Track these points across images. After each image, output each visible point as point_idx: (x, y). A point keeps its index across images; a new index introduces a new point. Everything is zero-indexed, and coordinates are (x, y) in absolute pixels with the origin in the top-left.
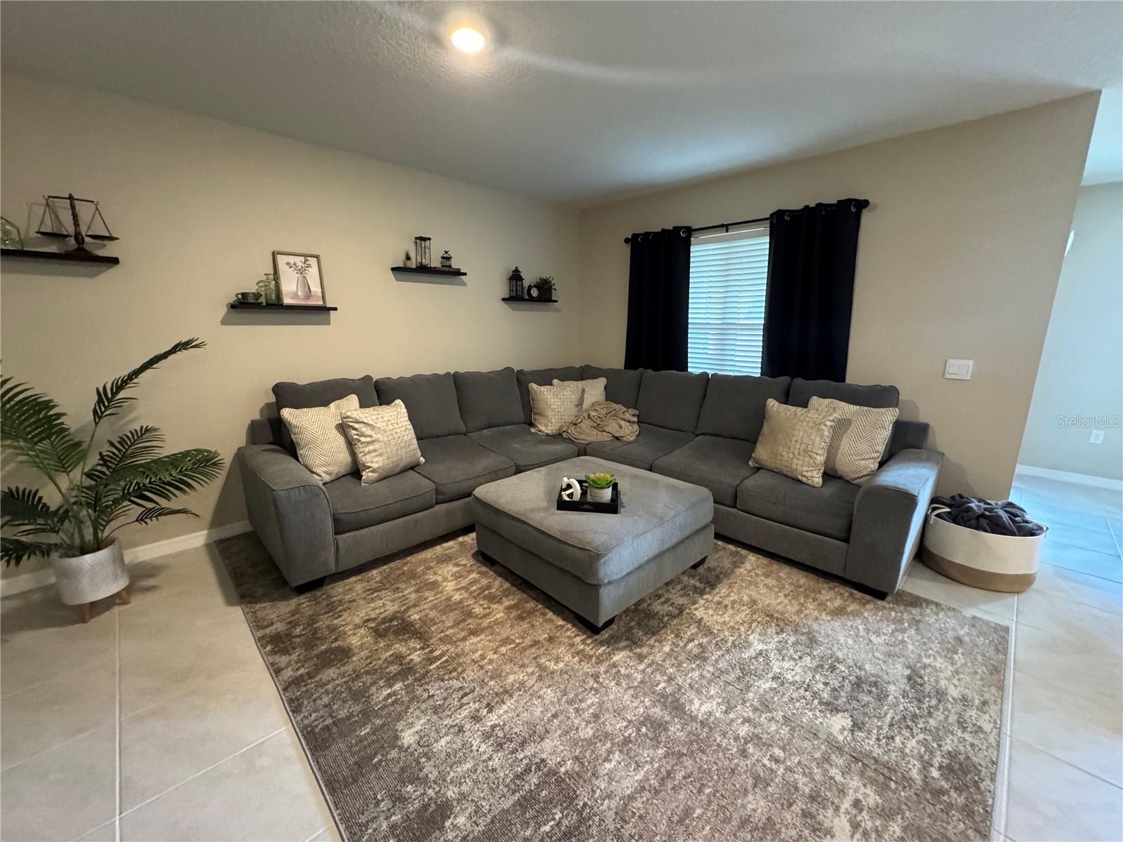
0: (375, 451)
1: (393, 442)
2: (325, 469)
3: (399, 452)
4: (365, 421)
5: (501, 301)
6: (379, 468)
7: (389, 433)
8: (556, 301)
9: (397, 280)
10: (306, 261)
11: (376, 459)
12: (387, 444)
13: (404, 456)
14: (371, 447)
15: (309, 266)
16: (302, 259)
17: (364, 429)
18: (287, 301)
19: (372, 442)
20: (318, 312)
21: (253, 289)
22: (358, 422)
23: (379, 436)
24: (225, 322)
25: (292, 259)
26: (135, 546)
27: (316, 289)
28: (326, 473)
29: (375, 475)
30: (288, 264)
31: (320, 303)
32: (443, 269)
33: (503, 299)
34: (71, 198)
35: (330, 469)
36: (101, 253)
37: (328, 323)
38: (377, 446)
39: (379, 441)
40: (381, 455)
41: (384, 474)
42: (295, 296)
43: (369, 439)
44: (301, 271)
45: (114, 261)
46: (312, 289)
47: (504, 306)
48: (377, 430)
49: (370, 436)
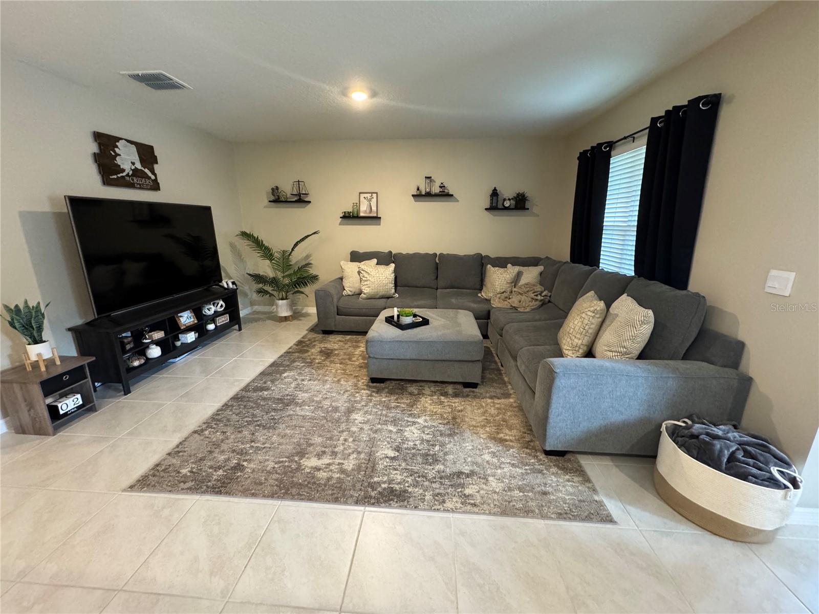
0: (367, 285)
1: (376, 283)
2: (349, 289)
3: (379, 288)
4: (366, 270)
5: (485, 210)
6: (367, 293)
7: (375, 278)
8: (528, 209)
9: (415, 201)
10: (372, 195)
11: (367, 288)
12: (373, 283)
13: (382, 290)
14: (366, 283)
15: (373, 198)
16: (370, 195)
17: (366, 275)
18: (362, 214)
19: (367, 280)
20: (375, 219)
21: (351, 210)
22: (363, 271)
23: (370, 278)
24: (340, 224)
25: (366, 195)
26: (308, 306)
27: (374, 208)
28: (350, 291)
29: (365, 296)
30: (365, 198)
31: (375, 215)
32: (440, 193)
33: (486, 209)
34: (299, 181)
35: (351, 289)
36: (306, 200)
37: (380, 225)
38: (368, 283)
39: (370, 281)
40: (369, 287)
41: (369, 296)
42: (365, 212)
43: (366, 279)
44: (370, 200)
45: (310, 202)
46: (373, 209)
47: (486, 213)
48: (370, 276)
49: (367, 278)
